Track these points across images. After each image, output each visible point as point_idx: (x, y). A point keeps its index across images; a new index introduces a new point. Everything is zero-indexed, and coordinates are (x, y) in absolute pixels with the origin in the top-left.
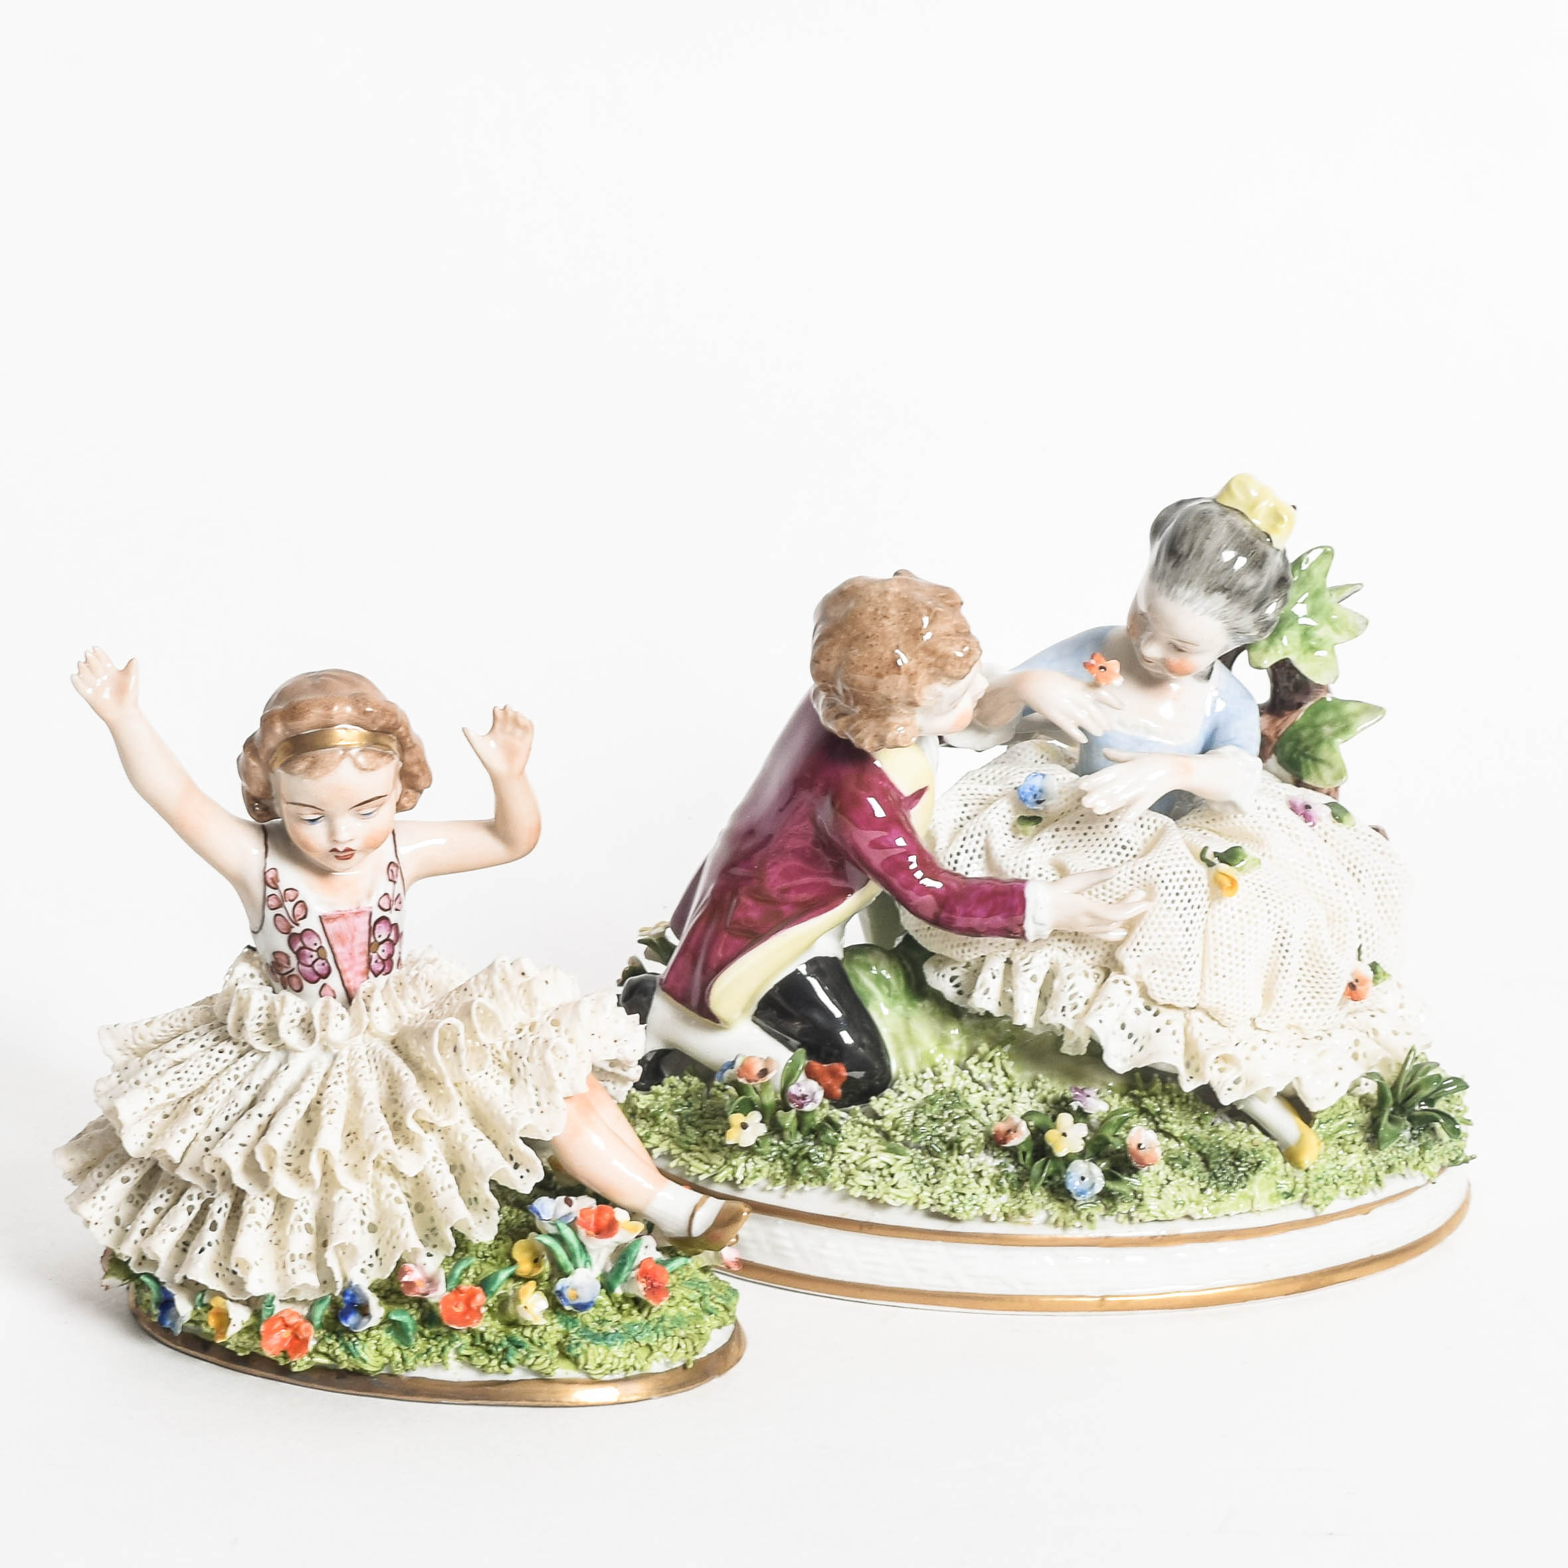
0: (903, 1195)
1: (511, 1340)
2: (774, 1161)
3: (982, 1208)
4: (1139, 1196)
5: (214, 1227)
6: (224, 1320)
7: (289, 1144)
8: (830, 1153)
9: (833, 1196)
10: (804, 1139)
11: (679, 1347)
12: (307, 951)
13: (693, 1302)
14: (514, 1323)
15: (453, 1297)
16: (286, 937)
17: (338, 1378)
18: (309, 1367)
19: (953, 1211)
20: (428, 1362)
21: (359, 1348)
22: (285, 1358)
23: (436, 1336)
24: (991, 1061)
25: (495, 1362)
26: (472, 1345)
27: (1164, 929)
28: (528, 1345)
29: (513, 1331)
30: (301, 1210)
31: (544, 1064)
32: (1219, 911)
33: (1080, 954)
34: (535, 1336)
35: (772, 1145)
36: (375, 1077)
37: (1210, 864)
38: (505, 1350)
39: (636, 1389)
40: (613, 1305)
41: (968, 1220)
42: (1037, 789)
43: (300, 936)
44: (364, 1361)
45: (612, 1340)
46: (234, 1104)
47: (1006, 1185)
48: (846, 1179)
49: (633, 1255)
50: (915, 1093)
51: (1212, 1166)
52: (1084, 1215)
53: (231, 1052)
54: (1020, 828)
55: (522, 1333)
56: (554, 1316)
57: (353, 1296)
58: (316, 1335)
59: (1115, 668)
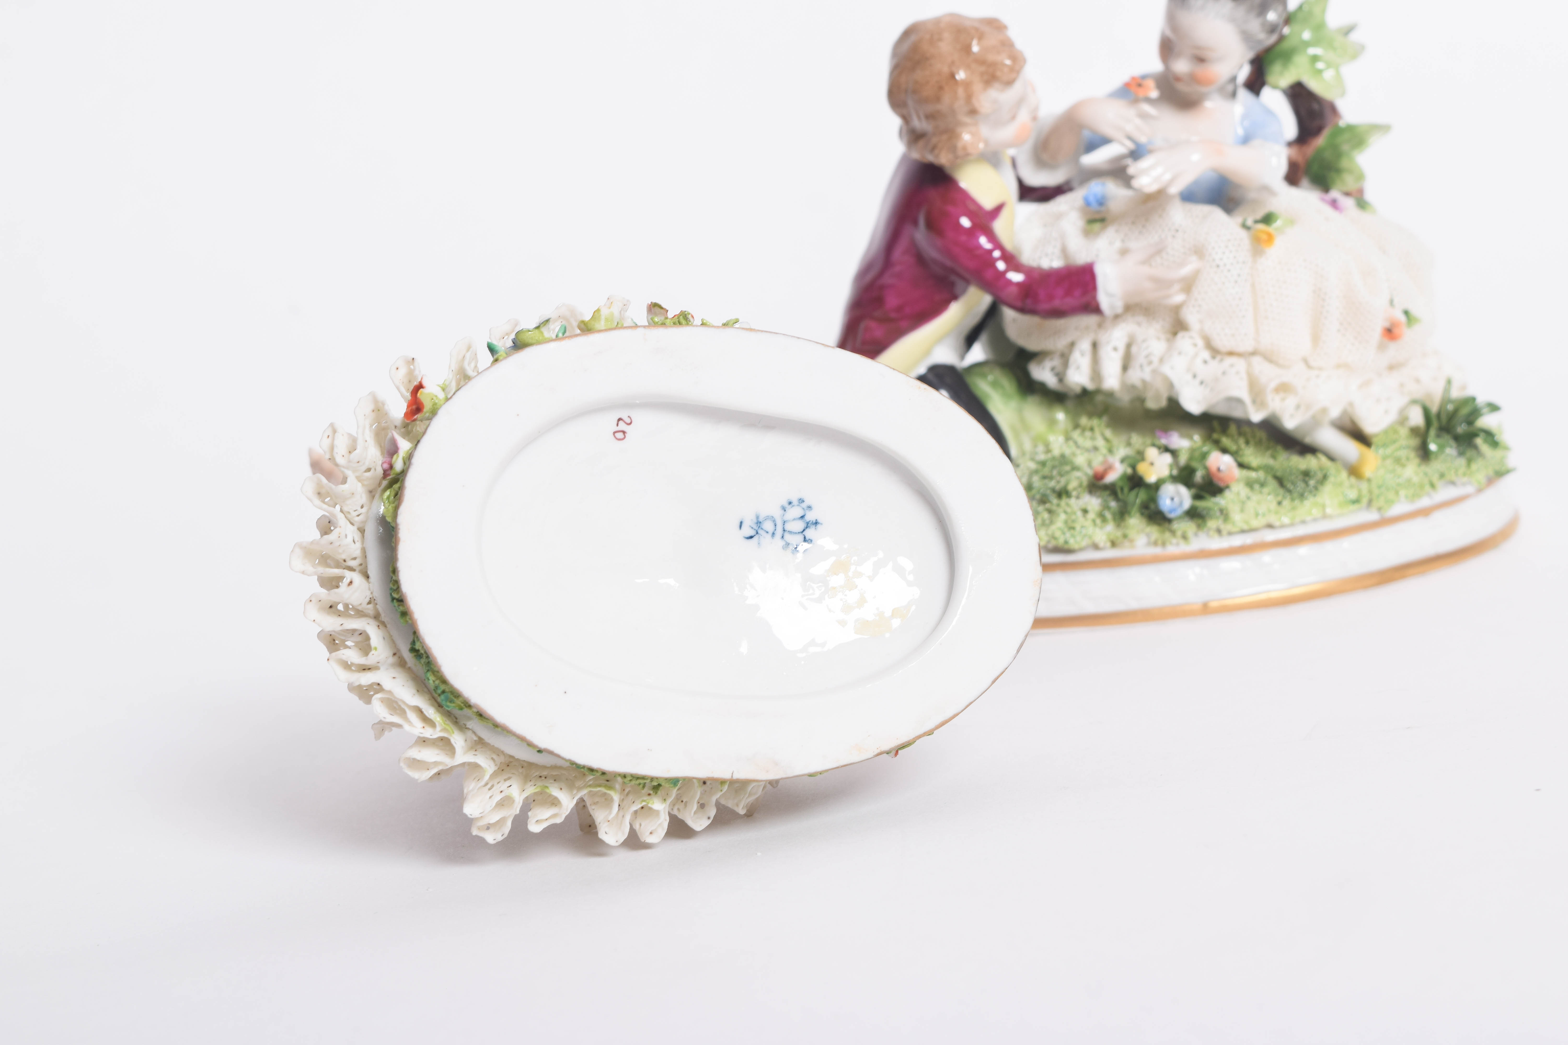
3: (1090, 538)
4: (1225, 512)
19: (1067, 542)
24: (1092, 430)
27: (1216, 284)
33: (1152, 325)
37: (1250, 228)
41: (1080, 549)
42: (1099, 195)
47: (1109, 516)
51: (1287, 483)
54: (1090, 227)
59: (1151, 84)
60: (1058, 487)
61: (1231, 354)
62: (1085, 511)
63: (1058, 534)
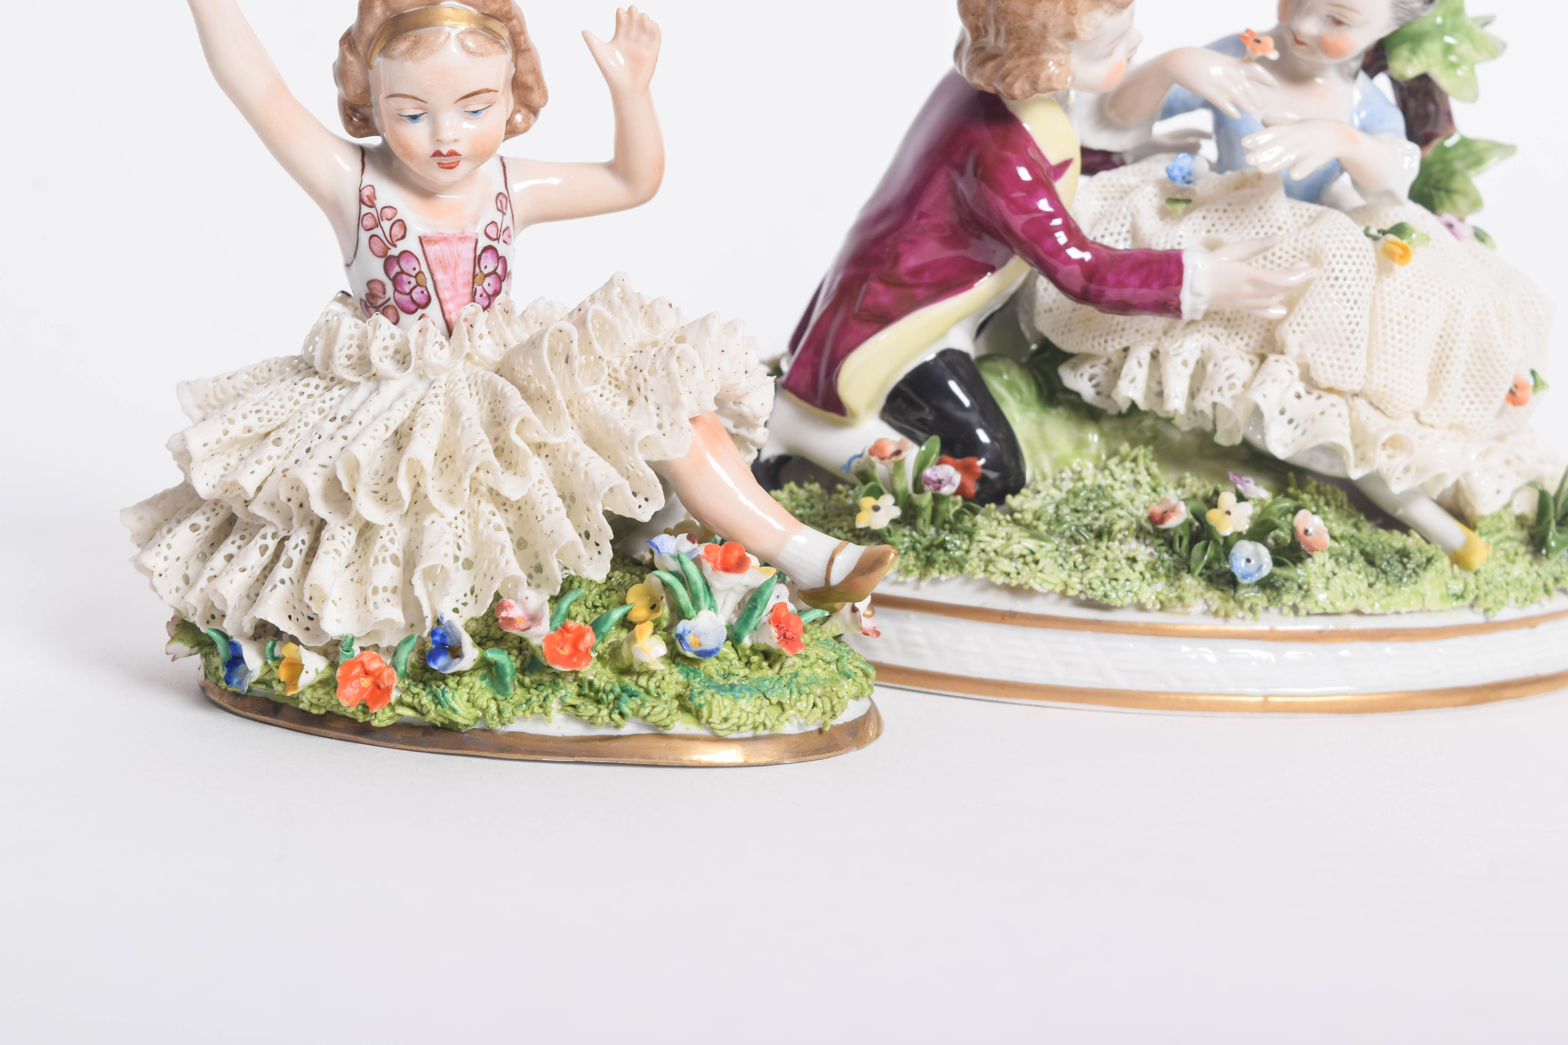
0: (1051, 580)
1: (624, 690)
2: (905, 553)
3: (1136, 594)
4: (1305, 587)
5: (289, 564)
6: (297, 668)
7: (377, 472)
8: (967, 542)
9: (971, 588)
10: (938, 533)
11: (814, 705)
12: (405, 277)
13: (829, 663)
14: (627, 671)
15: (559, 637)
16: (380, 262)
17: (424, 735)
18: (390, 722)
19: (1106, 596)
20: (528, 713)
21: (449, 696)
22: (365, 713)
23: (539, 684)
24: (1135, 460)
25: (605, 712)
26: (580, 695)
27: (1331, 300)
28: (643, 695)
29: (627, 680)
30: (386, 539)
31: (668, 375)
32: (1388, 285)
33: (1233, 341)
34: (652, 686)
35: (904, 535)
36: (476, 401)
37: (1375, 239)
38: (617, 698)
39: (766, 752)
40: (740, 659)
41: (1122, 607)
42: (1185, 171)
43: (398, 259)
44: (454, 711)
45: (740, 691)
46: (317, 436)
47: (1161, 570)
48: (986, 566)
49: (765, 597)
50: (1053, 491)
51: (1378, 562)
52: (1247, 605)
53: (317, 387)
54: (1170, 207)
55: (636, 684)
56: (673, 666)
57: (443, 636)
58: (401, 685)
59: (1270, 42)
60: (1097, 525)
61: (1330, 390)
62: (1133, 560)
63: (1096, 584)
